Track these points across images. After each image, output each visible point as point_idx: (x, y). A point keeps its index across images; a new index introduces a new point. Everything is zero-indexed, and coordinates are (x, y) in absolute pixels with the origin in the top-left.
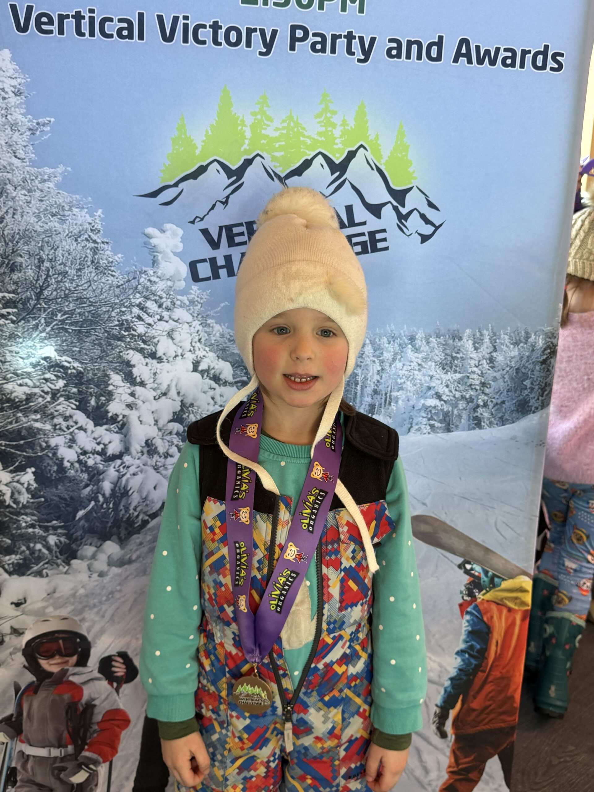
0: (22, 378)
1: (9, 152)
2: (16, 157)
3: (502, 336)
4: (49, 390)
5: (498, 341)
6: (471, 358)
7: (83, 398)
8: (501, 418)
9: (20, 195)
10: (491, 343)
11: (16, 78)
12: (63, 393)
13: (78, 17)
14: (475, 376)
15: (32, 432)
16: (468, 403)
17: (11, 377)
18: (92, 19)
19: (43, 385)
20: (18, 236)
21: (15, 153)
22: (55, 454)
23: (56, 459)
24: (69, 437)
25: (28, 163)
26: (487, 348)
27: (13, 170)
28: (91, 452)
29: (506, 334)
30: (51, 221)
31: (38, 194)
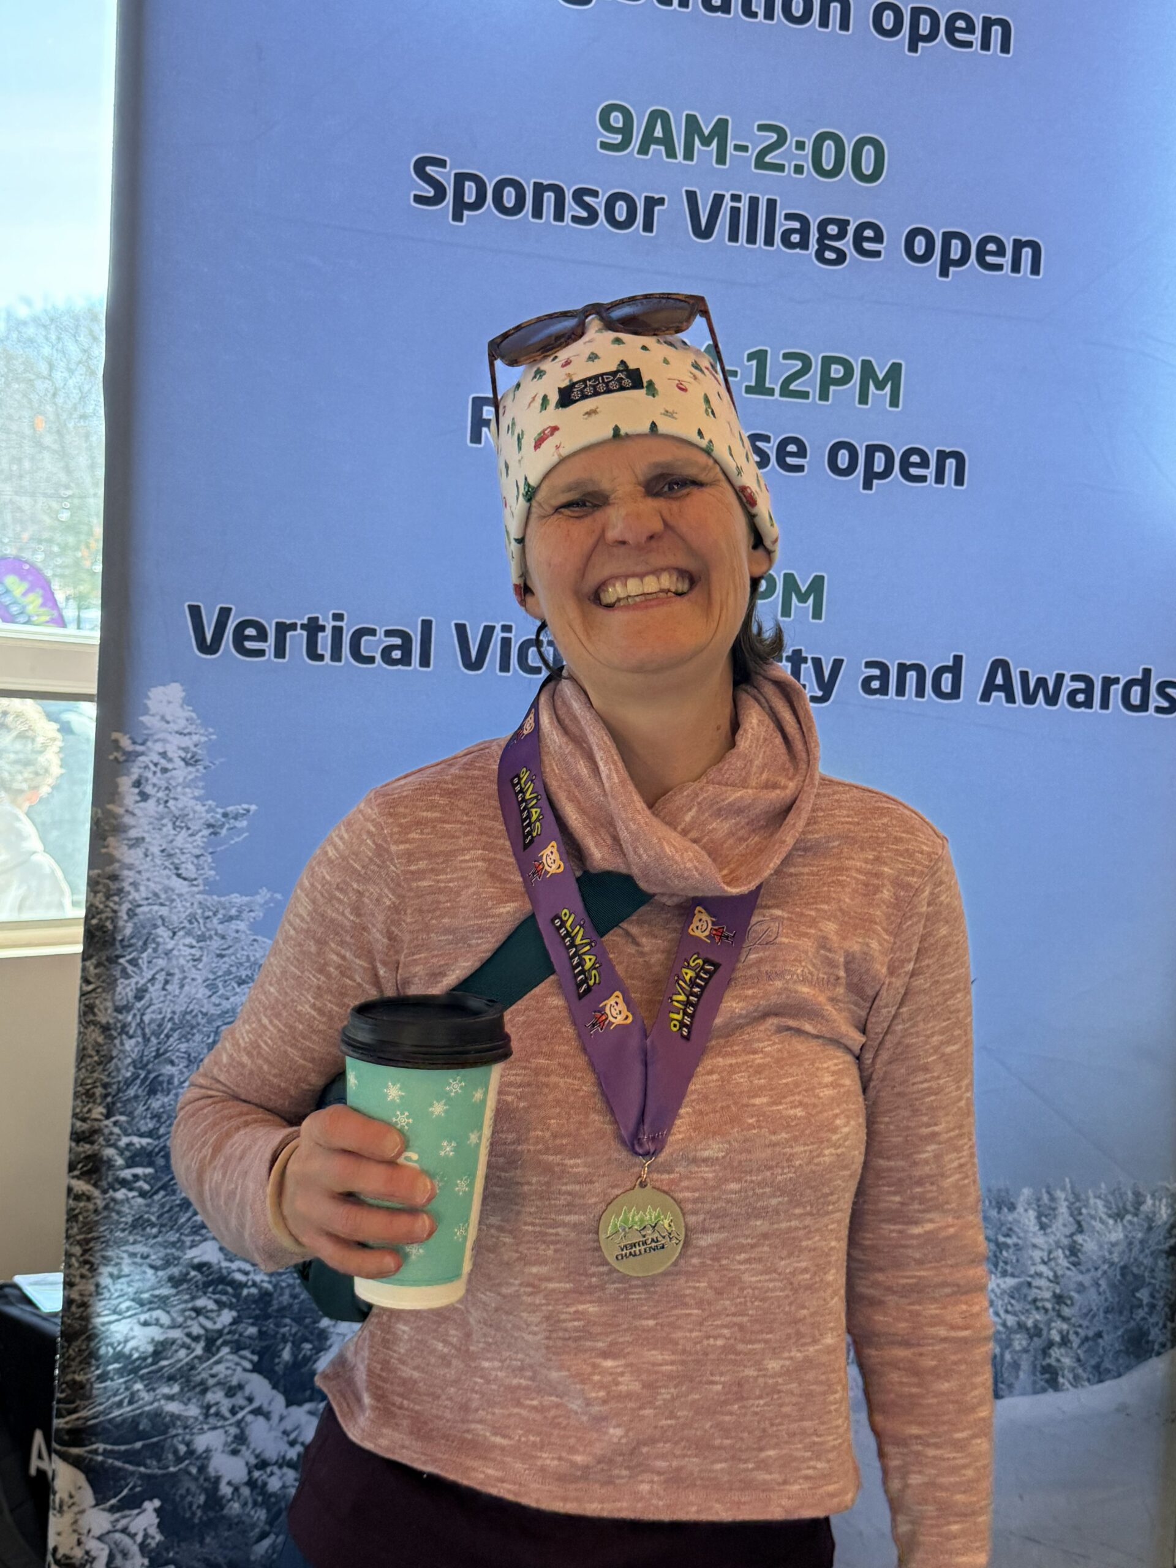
0: (150, 1310)
1: (166, 868)
2: (179, 876)
3: (1092, 1201)
4: (202, 1332)
5: (1084, 1211)
6: (1034, 1246)
7: (268, 1348)
8: (1097, 1367)
9: (182, 948)
10: (1072, 1215)
11: (190, 734)
12: (228, 1337)
13: (313, 628)
14: (1043, 1283)
15: (161, 1423)
16: (1031, 1338)
17: (128, 1309)
18: (338, 632)
19: (189, 1322)
20: (170, 1025)
21: (177, 869)
22: (202, 1469)
23: (206, 1480)
24: (233, 1431)
25: (201, 888)
26: (1065, 1225)
27: (173, 901)
28: (276, 1463)
29: (1099, 1197)
30: (235, 994)
31: (216, 943)
